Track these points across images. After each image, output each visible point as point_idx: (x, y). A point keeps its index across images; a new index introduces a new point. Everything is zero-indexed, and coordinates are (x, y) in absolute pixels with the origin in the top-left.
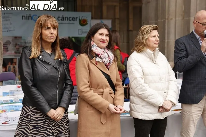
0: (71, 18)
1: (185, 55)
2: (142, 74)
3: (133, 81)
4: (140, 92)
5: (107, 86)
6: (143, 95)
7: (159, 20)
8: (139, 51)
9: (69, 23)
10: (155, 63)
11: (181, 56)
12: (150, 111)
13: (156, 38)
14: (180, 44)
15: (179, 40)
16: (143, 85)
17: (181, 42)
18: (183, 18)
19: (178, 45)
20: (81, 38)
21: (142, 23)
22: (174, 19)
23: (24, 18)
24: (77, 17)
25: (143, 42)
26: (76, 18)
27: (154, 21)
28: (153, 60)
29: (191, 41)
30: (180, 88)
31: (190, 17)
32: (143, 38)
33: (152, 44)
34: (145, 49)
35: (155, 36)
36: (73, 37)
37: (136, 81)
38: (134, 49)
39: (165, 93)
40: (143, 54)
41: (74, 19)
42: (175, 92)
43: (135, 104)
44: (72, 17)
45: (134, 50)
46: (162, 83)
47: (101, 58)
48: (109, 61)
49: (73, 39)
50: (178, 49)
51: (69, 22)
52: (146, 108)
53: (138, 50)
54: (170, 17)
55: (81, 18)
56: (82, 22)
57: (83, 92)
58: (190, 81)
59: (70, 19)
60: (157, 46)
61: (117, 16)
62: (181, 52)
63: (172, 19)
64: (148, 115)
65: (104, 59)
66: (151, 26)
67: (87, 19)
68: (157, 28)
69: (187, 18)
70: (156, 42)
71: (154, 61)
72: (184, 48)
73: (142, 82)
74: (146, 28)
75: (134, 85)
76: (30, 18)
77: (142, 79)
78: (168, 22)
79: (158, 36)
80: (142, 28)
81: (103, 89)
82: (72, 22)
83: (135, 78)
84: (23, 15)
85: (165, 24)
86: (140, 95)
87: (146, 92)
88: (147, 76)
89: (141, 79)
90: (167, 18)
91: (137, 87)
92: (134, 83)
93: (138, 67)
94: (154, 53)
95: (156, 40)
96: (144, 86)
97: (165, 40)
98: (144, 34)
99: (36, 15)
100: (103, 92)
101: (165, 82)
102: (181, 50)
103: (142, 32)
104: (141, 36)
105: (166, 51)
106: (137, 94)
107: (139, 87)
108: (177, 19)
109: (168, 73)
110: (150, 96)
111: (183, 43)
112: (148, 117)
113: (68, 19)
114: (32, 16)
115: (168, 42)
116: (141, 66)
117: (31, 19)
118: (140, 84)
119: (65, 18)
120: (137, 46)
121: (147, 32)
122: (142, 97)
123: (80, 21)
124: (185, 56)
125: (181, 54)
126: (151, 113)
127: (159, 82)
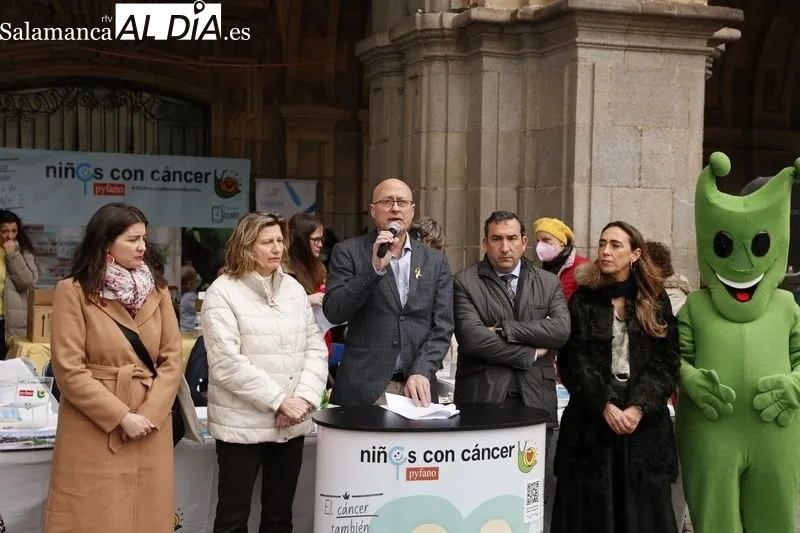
0: (191, 174)
2: (237, 330)
5: (129, 360)
9: (185, 189)
10: (270, 306)
12: (250, 421)
13: (275, 246)
16: (234, 359)
17: (345, 251)
18: (466, 188)
20: (219, 229)
22: (441, 189)
23: (51, 171)
24: (207, 171)
26: (207, 174)
28: (266, 298)
31: (479, 184)
35: (271, 241)
36: (195, 229)
37: (218, 346)
39: (291, 378)
41: (199, 177)
43: (218, 404)
44: (194, 173)
46: (287, 354)
47: (114, 291)
48: (132, 297)
49: (197, 235)
51: (183, 184)
52: (241, 414)
55: (219, 176)
56: (223, 187)
57: (69, 371)
58: (357, 349)
59: (189, 177)
61: (329, 172)
63: (435, 189)
64: (244, 431)
65: (120, 293)
67: (238, 178)
69: (474, 189)
70: (274, 256)
71: (270, 301)
72: (349, 265)
73: (235, 350)
76: (70, 172)
77: (236, 343)
81: (117, 366)
82: (193, 184)
84: (50, 165)
86: (224, 382)
88: (248, 336)
89: (233, 342)
90: (423, 184)
91: (219, 362)
93: (227, 314)
94: (272, 279)
95: (274, 251)
96: (237, 361)
99: (88, 166)
100: (116, 374)
101: (295, 352)
107: (223, 363)
108: (449, 189)
109: (307, 330)
110: (249, 382)
112: (243, 436)
113: (184, 177)
114: (75, 167)
117: (73, 176)
118: (228, 355)
119: (174, 173)
122: (229, 386)
123: (217, 182)
126: (251, 427)
127: (276, 352)
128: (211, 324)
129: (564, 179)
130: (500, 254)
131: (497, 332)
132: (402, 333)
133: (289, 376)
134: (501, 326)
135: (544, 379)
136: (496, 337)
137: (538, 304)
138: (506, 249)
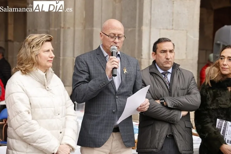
1: (86, 79)
2: (29, 106)
3: (14, 117)
4: (26, 132)
6: (29, 137)
7: (52, 29)
8: (26, 72)
10: (47, 89)
11: (80, 80)
13: (51, 54)
14: (80, 63)
15: (80, 57)
16: (30, 123)
17: (83, 61)
18: (85, 28)
19: (78, 64)
21: (28, 30)
22: (72, 28)
25: (32, 59)
27: (44, 30)
28: (45, 85)
29: (96, 59)
30: (80, 125)
31: (93, 27)
32: (32, 53)
33: (44, 62)
34: (34, 69)
35: (48, 51)
37: (20, 116)
38: (16, 68)
39: (61, 133)
40: (31, 76)
42: (74, 131)
43: (16, 150)
45: (17, 70)
46: (58, 118)
50: (78, 69)
53: (24, 71)
54: (67, 26)
58: (93, 115)
60: (50, 64)
62: (81, 75)
63: (69, 28)
66: (42, 36)
68: (51, 39)
69: (90, 29)
70: (50, 59)
71: (46, 87)
72: (85, 69)
73: (29, 117)
74: (35, 38)
75: (17, 123)
77: (29, 113)
78: (64, 31)
79: (52, 51)
80: (30, 38)
83: (18, 113)
85: (60, 34)
86: (26, 138)
87: (35, 132)
88: (36, 109)
89: (27, 113)
90: (62, 25)
91: (21, 125)
92: (17, 120)
93: (23, 96)
94: (46, 75)
95: (51, 56)
96: (32, 124)
97: (60, 56)
98: (34, 46)
101: (61, 117)
102: (82, 72)
103: (29, 44)
104: (29, 50)
105: (61, 72)
106: (20, 135)
107: (23, 126)
108: (76, 28)
109: (66, 104)
110: (40, 138)
111: (85, 63)
115: (64, 60)
116: (27, 95)
118: (26, 121)
120: (22, 64)
121: (37, 45)
122: (28, 140)
124: (86, 81)
125: (80, 77)
127: (52, 118)
128: (14, 103)
129: (137, 25)
130: (165, 60)
131: (161, 102)
132: (118, 106)
133: (59, 132)
134: (163, 99)
135: (186, 127)
136: (161, 106)
137: (182, 87)
138: (169, 57)
